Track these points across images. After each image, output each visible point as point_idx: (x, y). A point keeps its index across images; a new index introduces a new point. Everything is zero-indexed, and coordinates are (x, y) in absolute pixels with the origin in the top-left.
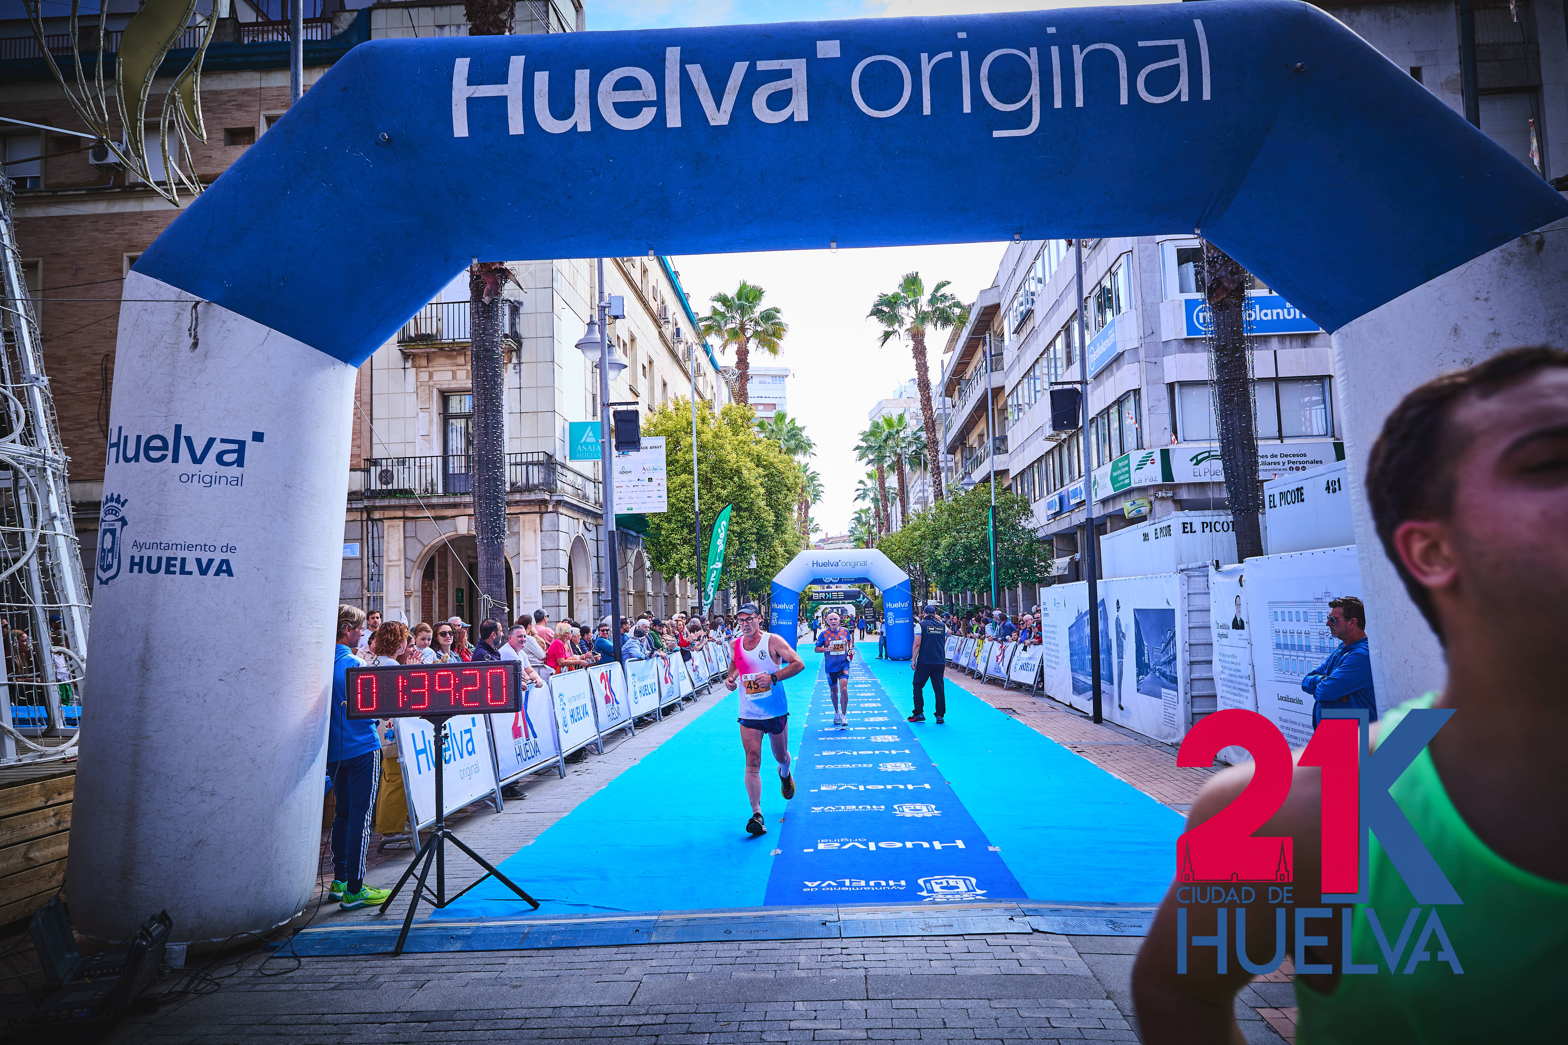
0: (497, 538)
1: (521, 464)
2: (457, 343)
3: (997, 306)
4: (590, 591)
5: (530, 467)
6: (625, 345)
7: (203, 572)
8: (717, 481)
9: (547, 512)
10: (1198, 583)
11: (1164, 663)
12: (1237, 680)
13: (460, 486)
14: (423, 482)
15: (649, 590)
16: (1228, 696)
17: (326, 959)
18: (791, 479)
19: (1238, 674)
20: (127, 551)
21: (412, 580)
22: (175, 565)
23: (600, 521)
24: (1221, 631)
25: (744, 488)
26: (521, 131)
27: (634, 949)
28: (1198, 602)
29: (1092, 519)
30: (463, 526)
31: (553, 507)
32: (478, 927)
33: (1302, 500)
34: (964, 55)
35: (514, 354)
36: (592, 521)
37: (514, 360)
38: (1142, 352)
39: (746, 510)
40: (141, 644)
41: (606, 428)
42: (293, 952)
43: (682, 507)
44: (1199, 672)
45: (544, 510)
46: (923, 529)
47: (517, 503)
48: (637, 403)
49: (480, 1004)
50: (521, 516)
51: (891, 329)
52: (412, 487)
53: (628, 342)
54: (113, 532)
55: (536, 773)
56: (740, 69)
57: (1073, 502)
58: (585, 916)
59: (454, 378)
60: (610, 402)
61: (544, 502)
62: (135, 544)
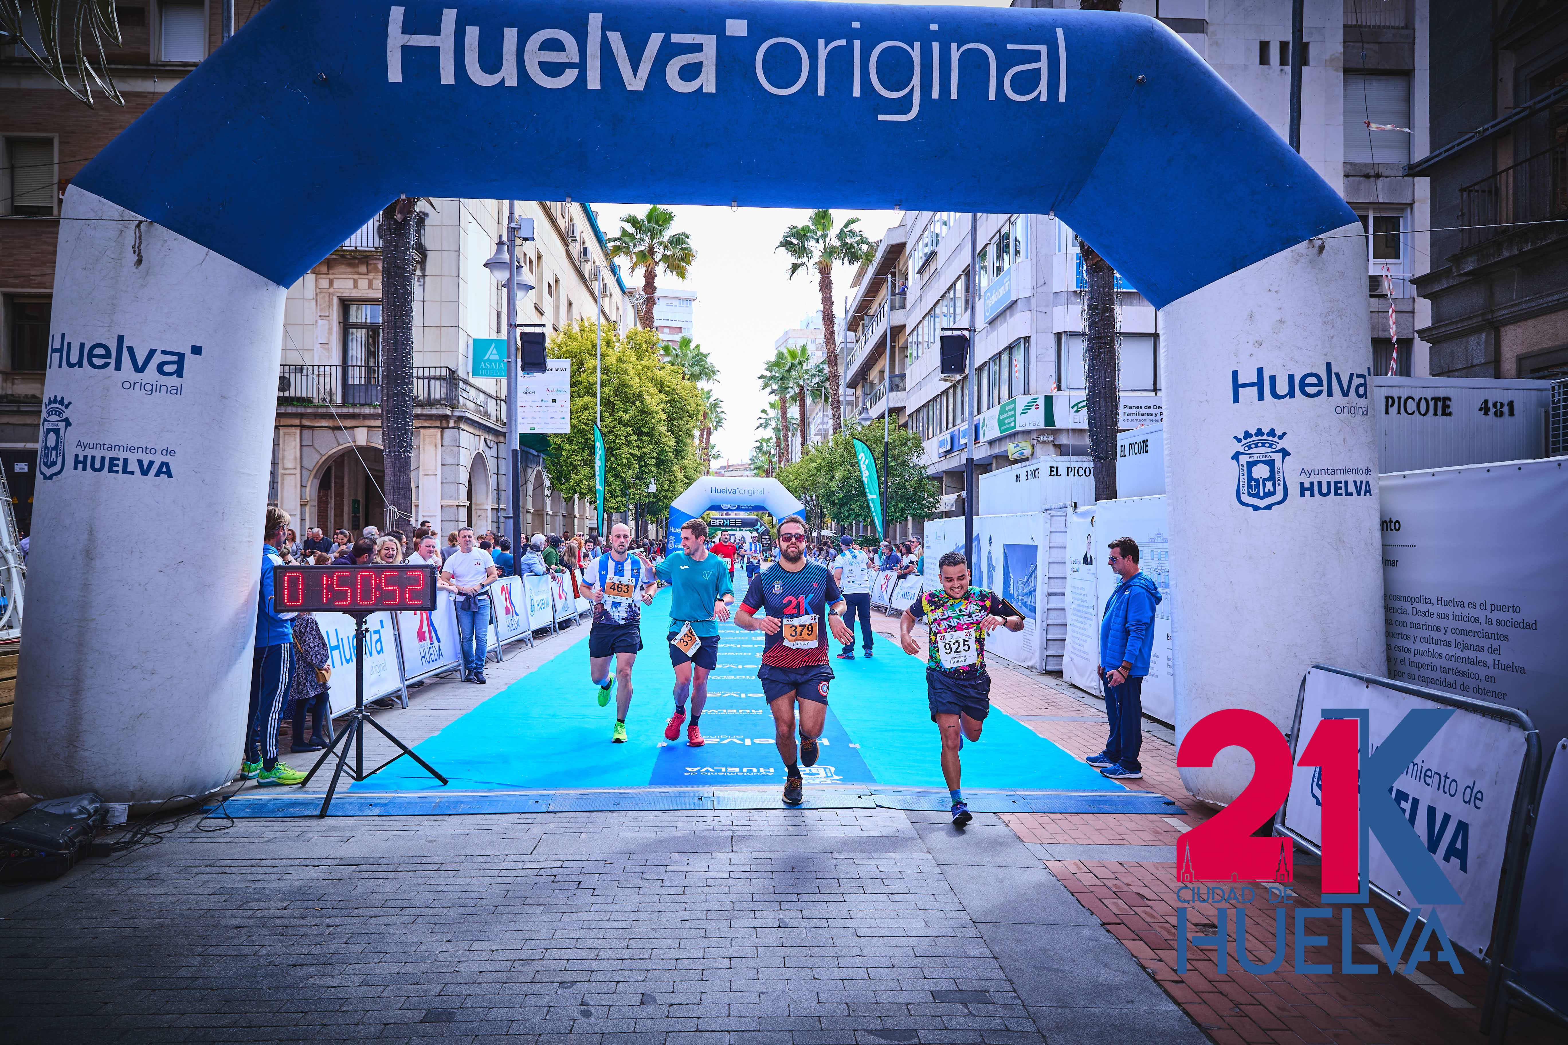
0: (404, 452)
1: (423, 378)
2: (360, 251)
3: (903, 245)
4: (489, 508)
5: (432, 382)
6: (531, 262)
7: (145, 472)
8: (619, 404)
9: (448, 428)
10: (1059, 523)
11: (1026, 594)
12: (1084, 609)
13: (360, 397)
14: (322, 390)
15: (548, 509)
16: (1076, 624)
17: (257, 820)
18: (693, 405)
19: (1085, 604)
20: (71, 451)
21: (308, 489)
22: (117, 465)
23: (502, 439)
24: (1074, 566)
25: (645, 412)
26: (452, 81)
27: (534, 815)
28: (1058, 539)
29: (972, 459)
30: (361, 437)
31: (455, 422)
32: (394, 798)
33: (1147, 452)
34: (857, 44)
35: (419, 266)
36: (493, 439)
37: (418, 273)
38: (1033, 301)
39: (647, 434)
40: (85, 536)
41: (513, 349)
42: (226, 814)
43: (583, 429)
44: (1055, 602)
45: (445, 425)
46: (819, 461)
47: (418, 417)
48: (544, 326)
49: (401, 853)
50: (422, 430)
51: (799, 262)
52: (310, 395)
53: (534, 259)
54: (57, 432)
55: (437, 675)
56: (656, 40)
57: (963, 441)
58: (489, 791)
59: (355, 286)
60: (518, 323)
61: (446, 417)
62: (79, 444)
